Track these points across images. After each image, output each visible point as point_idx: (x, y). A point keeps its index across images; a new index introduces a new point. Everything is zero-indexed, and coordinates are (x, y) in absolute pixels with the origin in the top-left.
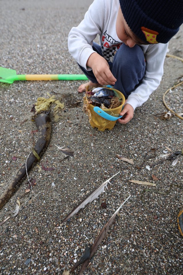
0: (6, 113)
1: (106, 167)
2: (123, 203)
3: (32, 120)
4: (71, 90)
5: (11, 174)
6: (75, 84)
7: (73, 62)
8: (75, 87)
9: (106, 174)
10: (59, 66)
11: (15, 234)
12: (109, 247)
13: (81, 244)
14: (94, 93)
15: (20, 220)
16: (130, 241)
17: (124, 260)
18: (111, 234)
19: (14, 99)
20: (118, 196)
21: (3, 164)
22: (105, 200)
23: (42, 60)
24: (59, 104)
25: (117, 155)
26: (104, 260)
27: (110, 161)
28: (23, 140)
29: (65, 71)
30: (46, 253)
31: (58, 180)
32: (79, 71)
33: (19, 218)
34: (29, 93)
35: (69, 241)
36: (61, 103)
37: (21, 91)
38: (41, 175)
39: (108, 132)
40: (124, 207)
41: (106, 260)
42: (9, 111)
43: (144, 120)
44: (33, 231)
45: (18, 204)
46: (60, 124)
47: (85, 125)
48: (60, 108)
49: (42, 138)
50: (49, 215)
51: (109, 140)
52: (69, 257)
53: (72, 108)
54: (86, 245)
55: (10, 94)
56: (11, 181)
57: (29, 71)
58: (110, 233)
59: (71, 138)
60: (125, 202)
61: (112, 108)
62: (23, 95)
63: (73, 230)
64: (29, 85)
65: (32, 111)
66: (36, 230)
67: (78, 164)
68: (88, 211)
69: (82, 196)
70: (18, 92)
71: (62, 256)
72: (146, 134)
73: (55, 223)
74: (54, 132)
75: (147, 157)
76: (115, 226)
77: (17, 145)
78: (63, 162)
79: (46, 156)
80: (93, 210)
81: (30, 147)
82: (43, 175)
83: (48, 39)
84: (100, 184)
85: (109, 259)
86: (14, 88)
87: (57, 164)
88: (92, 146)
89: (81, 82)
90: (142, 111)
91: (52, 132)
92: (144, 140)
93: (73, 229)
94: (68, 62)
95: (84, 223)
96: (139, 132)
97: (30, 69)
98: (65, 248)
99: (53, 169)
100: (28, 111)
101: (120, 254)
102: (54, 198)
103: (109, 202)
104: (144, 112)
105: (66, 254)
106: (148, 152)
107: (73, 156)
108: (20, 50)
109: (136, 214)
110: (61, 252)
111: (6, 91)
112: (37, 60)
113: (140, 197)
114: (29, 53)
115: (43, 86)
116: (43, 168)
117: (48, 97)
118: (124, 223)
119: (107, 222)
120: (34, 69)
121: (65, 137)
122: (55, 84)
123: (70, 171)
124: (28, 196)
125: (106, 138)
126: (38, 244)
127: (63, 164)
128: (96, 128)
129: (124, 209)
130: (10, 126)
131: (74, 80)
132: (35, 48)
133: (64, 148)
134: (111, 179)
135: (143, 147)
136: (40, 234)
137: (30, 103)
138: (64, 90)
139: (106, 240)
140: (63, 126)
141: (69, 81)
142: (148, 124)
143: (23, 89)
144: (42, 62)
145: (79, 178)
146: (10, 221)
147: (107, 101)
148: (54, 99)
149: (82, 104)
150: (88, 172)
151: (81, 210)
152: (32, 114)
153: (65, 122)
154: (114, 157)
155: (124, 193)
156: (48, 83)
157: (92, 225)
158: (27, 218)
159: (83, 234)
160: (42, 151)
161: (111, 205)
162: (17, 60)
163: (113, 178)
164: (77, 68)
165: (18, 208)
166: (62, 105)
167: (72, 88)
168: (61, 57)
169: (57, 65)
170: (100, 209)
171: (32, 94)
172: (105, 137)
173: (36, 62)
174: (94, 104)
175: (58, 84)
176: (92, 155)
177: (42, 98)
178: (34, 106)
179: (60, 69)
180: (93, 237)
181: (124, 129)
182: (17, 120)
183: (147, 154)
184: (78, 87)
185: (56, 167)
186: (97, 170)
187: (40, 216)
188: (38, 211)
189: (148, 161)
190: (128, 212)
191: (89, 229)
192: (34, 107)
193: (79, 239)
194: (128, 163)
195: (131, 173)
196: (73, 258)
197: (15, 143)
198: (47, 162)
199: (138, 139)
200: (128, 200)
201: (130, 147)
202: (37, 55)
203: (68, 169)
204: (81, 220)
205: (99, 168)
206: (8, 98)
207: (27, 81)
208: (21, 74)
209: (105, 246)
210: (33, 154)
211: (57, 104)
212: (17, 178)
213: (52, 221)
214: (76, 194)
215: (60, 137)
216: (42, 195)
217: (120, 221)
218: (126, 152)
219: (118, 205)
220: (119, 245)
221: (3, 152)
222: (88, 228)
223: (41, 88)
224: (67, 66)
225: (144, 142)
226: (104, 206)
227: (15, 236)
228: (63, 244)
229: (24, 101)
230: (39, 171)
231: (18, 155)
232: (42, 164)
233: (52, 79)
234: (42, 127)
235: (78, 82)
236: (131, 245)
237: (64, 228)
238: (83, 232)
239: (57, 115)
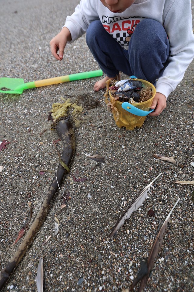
0: (22, 126)
1: (144, 169)
2: (173, 208)
3: (52, 129)
4: (86, 90)
5: (42, 190)
6: (89, 82)
7: (81, 59)
8: (89, 85)
9: (145, 177)
10: (67, 66)
11: (61, 253)
12: (167, 259)
13: (135, 258)
14: (118, 88)
15: (62, 238)
16: (190, 251)
17: (187, 273)
18: (166, 245)
19: (28, 110)
20: (165, 201)
21: (31, 181)
22: (151, 206)
23: (47, 63)
24: (76, 107)
25: (154, 154)
26: (164, 274)
27: (148, 162)
28: (47, 152)
29: (75, 71)
30: (98, 271)
31: (94, 190)
32: (90, 68)
33: (60, 236)
34: (42, 101)
35: (121, 256)
36: (79, 106)
37: (32, 100)
38: (74, 187)
39: (138, 130)
40: (175, 213)
41: (166, 274)
42: (25, 124)
43: (177, 110)
44: (79, 248)
45: (56, 221)
46: (82, 128)
47: (110, 126)
48: (78, 111)
49: (68, 146)
50: (92, 230)
51: (141, 139)
52: (124, 274)
53: (92, 109)
54: (141, 259)
55: (22, 105)
56: (43, 198)
57: (36, 77)
58: (164, 244)
59: (98, 142)
60: (174, 207)
61: (144, 101)
62: (36, 104)
63: (122, 244)
64: (39, 92)
65: (49, 119)
66: (82, 248)
67: (112, 170)
68: (135, 221)
69: (124, 205)
70: (30, 101)
71: (116, 273)
72: (182, 126)
73: (100, 238)
74: (78, 139)
75: (189, 152)
76: (168, 235)
77: (41, 159)
78: (95, 170)
79: (75, 166)
80: (140, 219)
81: (55, 158)
82: (76, 187)
83: (48, 39)
84: (141, 190)
85: (169, 273)
86: (25, 98)
87: (88, 174)
88: (123, 148)
89: (94, 79)
90: (171, 101)
91: (76, 139)
92: (181, 134)
93: (121, 242)
94: (75, 60)
95: (133, 234)
96: (173, 125)
97: (37, 75)
98: (117, 264)
99: (85, 180)
100: (45, 120)
101: (181, 266)
102: (94, 210)
103: (156, 209)
104: (174, 102)
105: (120, 270)
106: (189, 147)
107: (104, 162)
108: (23, 57)
109: (190, 219)
110: (113, 269)
111: (17, 103)
112: (41, 63)
113: (190, 199)
114: (32, 58)
115: (54, 91)
116: (75, 180)
117: (63, 102)
118: (178, 231)
119: (158, 231)
120: (41, 74)
121: (91, 143)
122: (67, 87)
123: (105, 179)
124: (65, 212)
125: (136, 138)
126: (87, 262)
127: (95, 172)
128: (124, 128)
129: (175, 215)
130: (30, 139)
131: (87, 79)
132: (37, 52)
133: (92, 155)
134: (153, 183)
135: (182, 142)
136: (87, 251)
137: (45, 111)
138: (78, 92)
139: (162, 252)
140: (87, 131)
141: (81, 81)
142: (182, 114)
143: (35, 98)
144: (47, 65)
145: (117, 186)
146: (52, 240)
147: (136, 94)
148: (70, 102)
149: (102, 104)
150: (125, 178)
151: (127, 221)
152: (50, 123)
153: (87, 126)
154: (150, 157)
155: (171, 196)
156: (59, 87)
157: (142, 237)
158: (69, 235)
159: (134, 247)
160: (70, 161)
161: (159, 212)
162: (21, 68)
163: (154, 182)
164: (87, 65)
165: (57, 226)
166: (80, 108)
167: (86, 87)
168: (67, 56)
169: (64, 65)
170: (148, 218)
171: (45, 101)
172: (135, 136)
173: (41, 66)
174: (121, 100)
175: (71, 86)
176: (126, 158)
177: (57, 104)
178: (50, 113)
179: (69, 69)
180: (146, 250)
181: (156, 124)
182: (35, 131)
183: (188, 149)
184: (93, 86)
185: (88, 177)
186: (135, 174)
187: (82, 232)
188: (79, 227)
189: (191, 157)
190: (180, 217)
191: (140, 240)
192: (50, 115)
193: (130, 253)
194: (169, 162)
195: (174, 173)
196: (129, 274)
197: (39, 157)
198: (77, 172)
199: (174, 133)
200: (177, 204)
201: (167, 143)
202: (40, 59)
203: (102, 177)
204: (128, 232)
205: (137, 172)
206: (21, 110)
207: (36, 88)
208: (28, 82)
209: (163, 259)
210: (61, 165)
211: (75, 107)
212: (50, 194)
213: (97, 236)
214: (117, 204)
215: (86, 144)
216: (80, 208)
217: (173, 229)
218: (163, 150)
219: (167, 210)
220: (178, 256)
221: (28, 168)
222: (138, 240)
223: (53, 93)
224: (75, 64)
225: (183, 136)
226: (151, 213)
227: (61, 256)
228: (114, 260)
229: (38, 110)
230: (71, 183)
231: (45, 169)
232: (72, 175)
233: (63, 82)
234: (65, 135)
235: (92, 79)
236: (192, 255)
237: (112, 243)
238: (134, 245)
239: (77, 119)
